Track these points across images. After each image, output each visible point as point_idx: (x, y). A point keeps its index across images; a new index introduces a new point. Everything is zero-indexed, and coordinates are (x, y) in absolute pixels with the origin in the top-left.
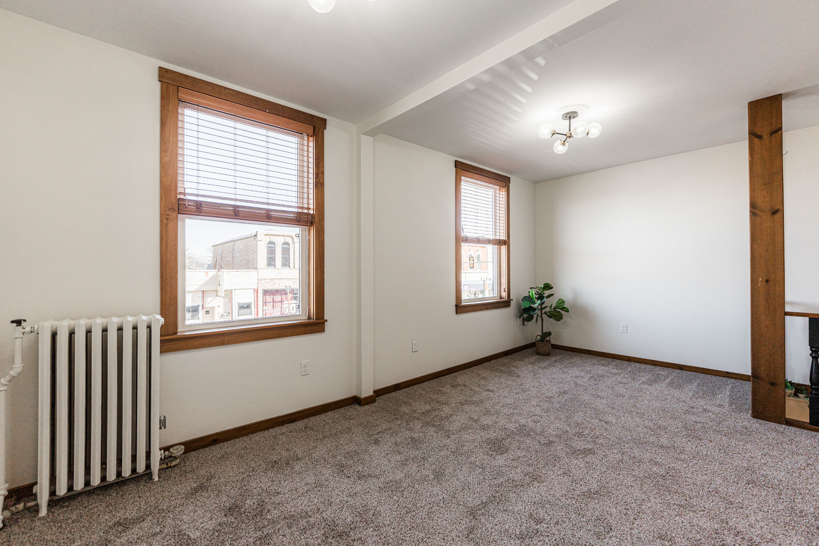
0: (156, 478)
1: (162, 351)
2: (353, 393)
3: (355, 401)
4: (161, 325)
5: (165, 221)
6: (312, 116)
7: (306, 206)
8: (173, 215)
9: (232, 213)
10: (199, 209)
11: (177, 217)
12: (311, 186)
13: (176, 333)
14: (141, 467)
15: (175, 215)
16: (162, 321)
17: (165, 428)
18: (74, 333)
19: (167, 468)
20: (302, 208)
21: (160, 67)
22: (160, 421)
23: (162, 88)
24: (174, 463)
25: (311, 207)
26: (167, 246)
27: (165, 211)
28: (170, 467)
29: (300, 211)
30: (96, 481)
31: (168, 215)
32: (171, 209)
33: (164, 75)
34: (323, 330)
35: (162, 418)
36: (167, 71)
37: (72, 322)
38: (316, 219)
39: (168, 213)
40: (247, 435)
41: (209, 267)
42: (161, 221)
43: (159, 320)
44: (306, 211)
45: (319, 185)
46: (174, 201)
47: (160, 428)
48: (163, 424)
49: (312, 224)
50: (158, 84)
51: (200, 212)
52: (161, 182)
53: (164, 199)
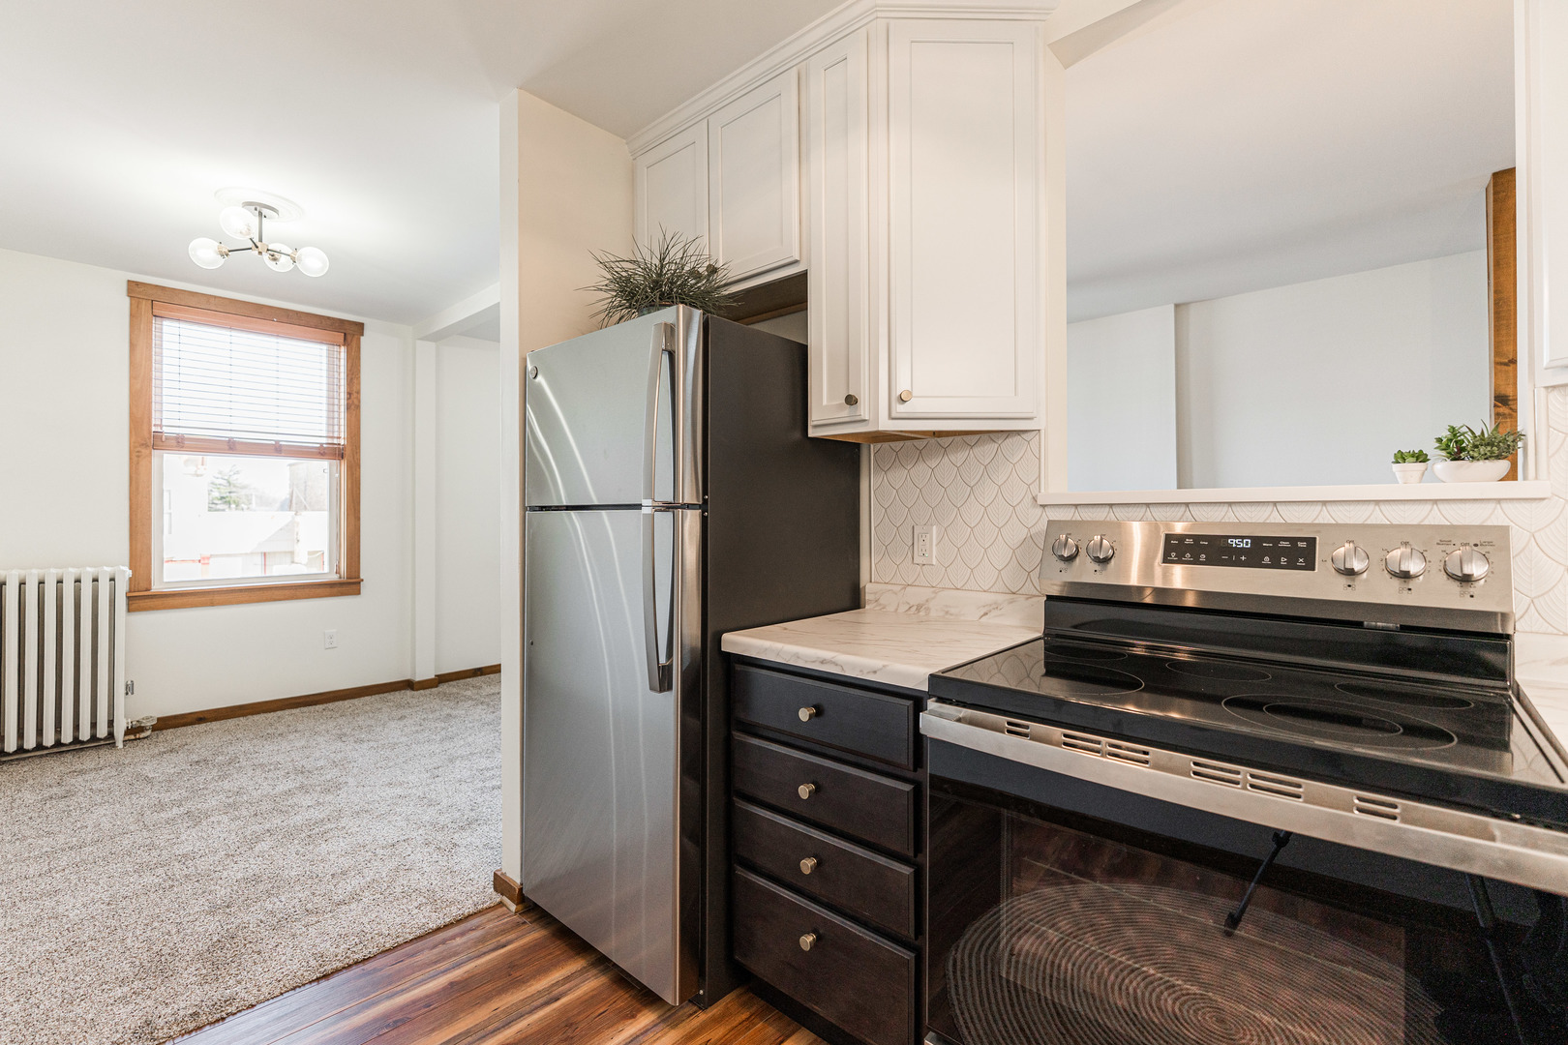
0: (120, 745)
1: (129, 610)
2: (408, 677)
3: (409, 685)
4: (127, 579)
5: (135, 459)
6: (342, 322)
7: (336, 435)
8: (144, 451)
9: (227, 447)
10: (180, 443)
11: (151, 453)
12: (342, 409)
13: (148, 590)
14: (102, 732)
15: (148, 452)
16: (129, 573)
17: (132, 693)
18: (25, 584)
19: (136, 739)
20: (333, 437)
21: (129, 281)
22: (127, 686)
23: (131, 304)
24: (142, 735)
25: (342, 435)
26: (137, 489)
27: (136, 447)
28: (139, 739)
29: (330, 441)
30: (49, 739)
31: (138, 452)
32: (143, 445)
33: (134, 289)
34: (358, 593)
35: (129, 683)
36: (137, 284)
37: (23, 572)
38: (348, 452)
39: (139, 449)
40: (244, 715)
41: (282, 508)
42: (131, 459)
43: (124, 571)
44: (335, 441)
45: (353, 407)
46: (146, 435)
47: (127, 694)
48: (129, 689)
49: (342, 456)
50: (127, 300)
51: (183, 447)
52: (131, 414)
53: (133, 433)
